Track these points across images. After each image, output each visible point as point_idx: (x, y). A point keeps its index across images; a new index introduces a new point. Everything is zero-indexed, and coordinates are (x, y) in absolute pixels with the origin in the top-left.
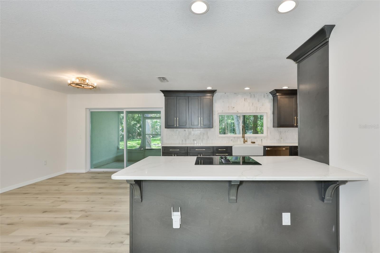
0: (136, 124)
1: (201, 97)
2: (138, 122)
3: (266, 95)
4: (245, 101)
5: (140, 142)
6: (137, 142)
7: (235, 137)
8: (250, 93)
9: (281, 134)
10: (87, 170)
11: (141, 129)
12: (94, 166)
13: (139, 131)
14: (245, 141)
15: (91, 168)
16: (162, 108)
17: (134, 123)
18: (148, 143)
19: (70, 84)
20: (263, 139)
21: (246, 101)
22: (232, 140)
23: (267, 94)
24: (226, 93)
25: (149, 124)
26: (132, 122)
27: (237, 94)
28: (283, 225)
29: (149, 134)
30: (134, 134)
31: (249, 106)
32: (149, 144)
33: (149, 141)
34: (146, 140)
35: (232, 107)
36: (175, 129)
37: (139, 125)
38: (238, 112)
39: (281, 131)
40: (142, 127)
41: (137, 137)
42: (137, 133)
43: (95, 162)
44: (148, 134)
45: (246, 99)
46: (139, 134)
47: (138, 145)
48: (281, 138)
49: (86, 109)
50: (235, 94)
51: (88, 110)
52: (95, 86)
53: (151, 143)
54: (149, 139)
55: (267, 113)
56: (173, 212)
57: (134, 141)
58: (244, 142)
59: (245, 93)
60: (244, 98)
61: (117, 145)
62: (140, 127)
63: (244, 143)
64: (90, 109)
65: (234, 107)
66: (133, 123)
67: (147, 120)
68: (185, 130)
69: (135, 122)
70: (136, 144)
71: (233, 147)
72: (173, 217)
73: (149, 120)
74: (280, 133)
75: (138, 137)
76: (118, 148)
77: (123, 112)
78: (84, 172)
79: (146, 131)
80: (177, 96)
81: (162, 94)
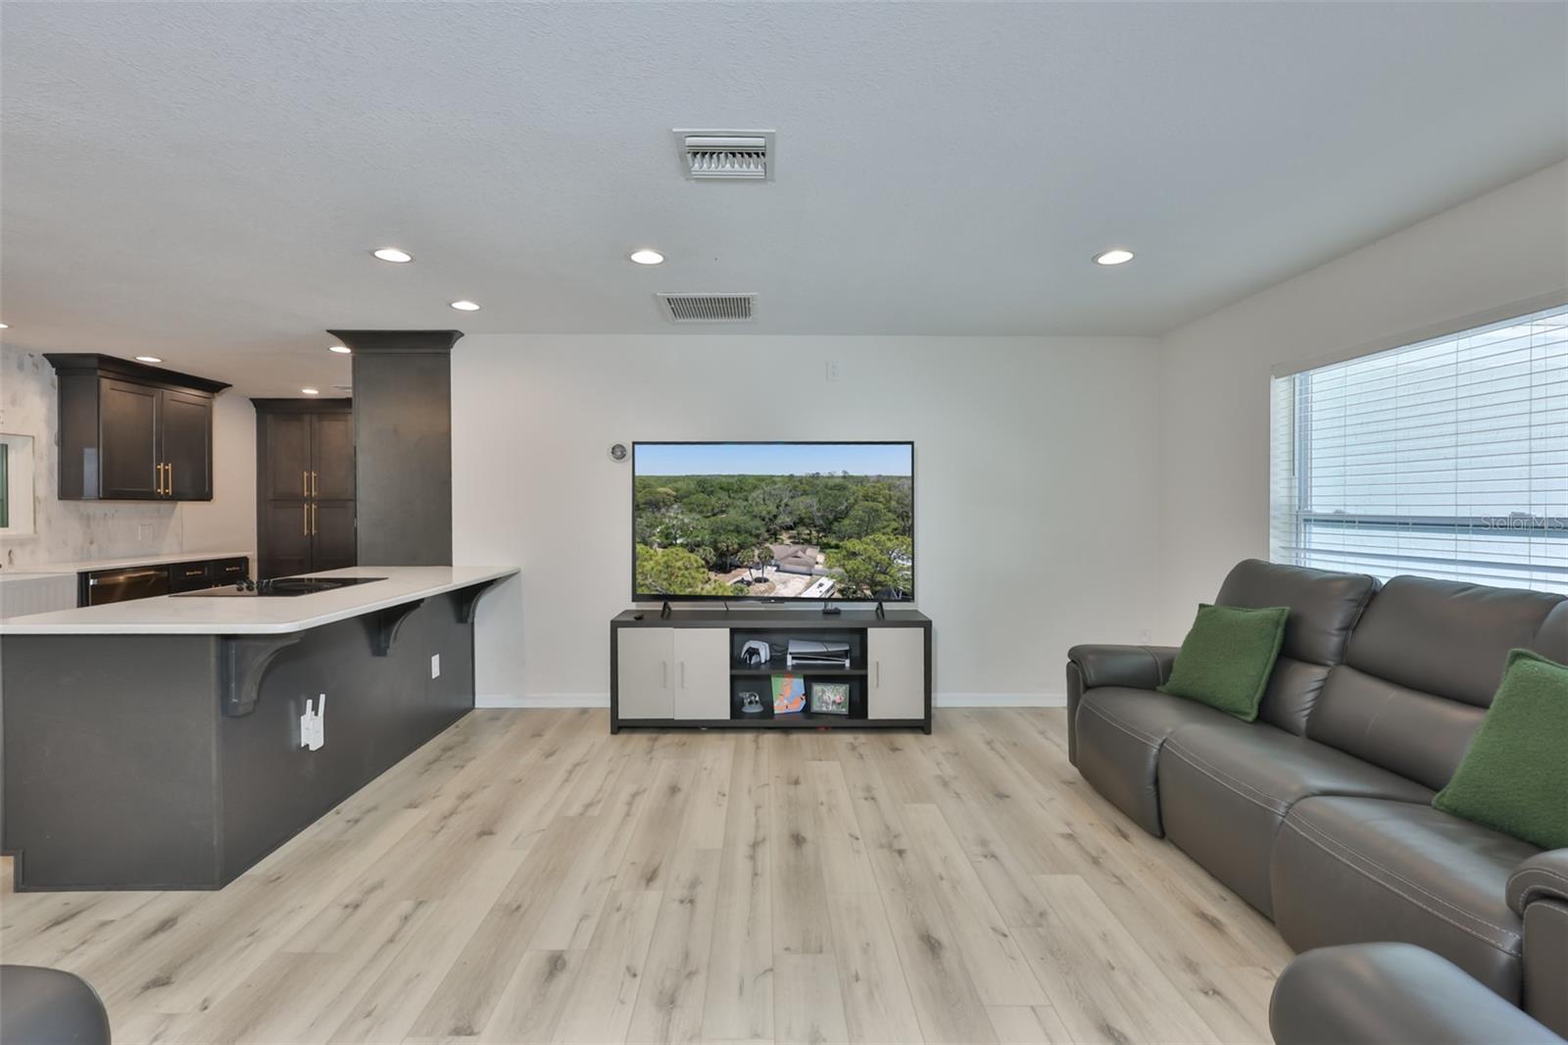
3: (28, 361)
9: (88, 526)
20: (17, 551)
23: (32, 356)
39: (88, 515)
48: (91, 543)
55: (33, 437)
74: (87, 520)
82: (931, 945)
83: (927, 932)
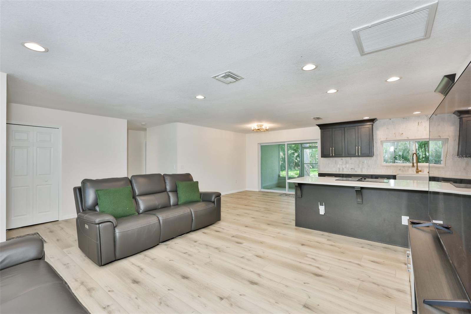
0: (293, 154)
1: (359, 127)
2: (296, 151)
4: (418, 125)
5: (298, 172)
6: (295, 172)
7: (404, 166)
8: (426, 116)
10: (259, 190)
11: (299, 158)
12: (263, 187)
13: (296, 161)
14: (418, 171)
15: (262, 189)
16: (319, 139)
17: (292, 153)
18: (307, 172)
19: (253, 130)
21: (420, 126)
22: (400, 169)
24: (392, 119)
25: (307, 153)
26: (290, 151)
27: (406, 118)
28: (402, 224)
29: (308, 163)
30: (291, 164)
31: (425, 130)
32: (308, 174)
33: (307, 171)
34: (305, 170)
35: (399, 133)
36: (332, 159)
37: (296, 154)
38: (408, 138)
40: (300, 156)
41: (294, 168)
42: (294, 164)
43: (264, 185)
44: (306, 163)
45: (421, 123)
46: (297, 165)
47: (296, 175)
49: (258, 144)
50: (404, 118)
51: (259, 145)
52: (267, 129)
53: (309, 173)
54: (308, 168)
56: (320, 205)
57: (292, 171)
58: (416, 171)
59: (418, 116)
60: (418, 122)
61: (278, 173)
62: (298, 156)
63: (416, 173)
64: (260, 144)
65: (403, 134)
66: (290, 153)
67: (305, 150)
68: (342, 159)
69: (292, 151)
70: (295, 174)
71: (397, 176)
72: (319, 208)
73: (308, 149)
75: (296, 168)
76: (279, 176)
77: (285, 144)
78: (258, 191)
79: (304, 161)
80: (332, 129)
81: (318, 128)
82: (185, 277)
83: (189, 280)
